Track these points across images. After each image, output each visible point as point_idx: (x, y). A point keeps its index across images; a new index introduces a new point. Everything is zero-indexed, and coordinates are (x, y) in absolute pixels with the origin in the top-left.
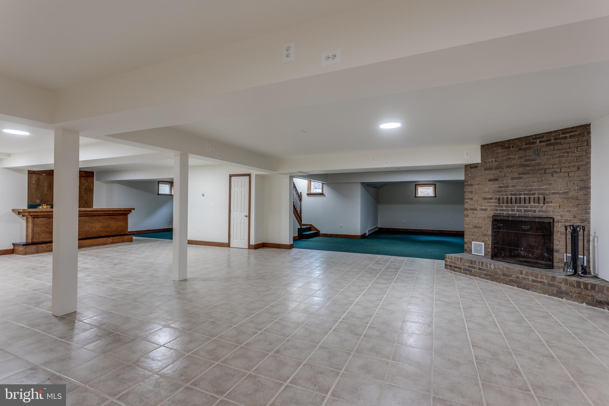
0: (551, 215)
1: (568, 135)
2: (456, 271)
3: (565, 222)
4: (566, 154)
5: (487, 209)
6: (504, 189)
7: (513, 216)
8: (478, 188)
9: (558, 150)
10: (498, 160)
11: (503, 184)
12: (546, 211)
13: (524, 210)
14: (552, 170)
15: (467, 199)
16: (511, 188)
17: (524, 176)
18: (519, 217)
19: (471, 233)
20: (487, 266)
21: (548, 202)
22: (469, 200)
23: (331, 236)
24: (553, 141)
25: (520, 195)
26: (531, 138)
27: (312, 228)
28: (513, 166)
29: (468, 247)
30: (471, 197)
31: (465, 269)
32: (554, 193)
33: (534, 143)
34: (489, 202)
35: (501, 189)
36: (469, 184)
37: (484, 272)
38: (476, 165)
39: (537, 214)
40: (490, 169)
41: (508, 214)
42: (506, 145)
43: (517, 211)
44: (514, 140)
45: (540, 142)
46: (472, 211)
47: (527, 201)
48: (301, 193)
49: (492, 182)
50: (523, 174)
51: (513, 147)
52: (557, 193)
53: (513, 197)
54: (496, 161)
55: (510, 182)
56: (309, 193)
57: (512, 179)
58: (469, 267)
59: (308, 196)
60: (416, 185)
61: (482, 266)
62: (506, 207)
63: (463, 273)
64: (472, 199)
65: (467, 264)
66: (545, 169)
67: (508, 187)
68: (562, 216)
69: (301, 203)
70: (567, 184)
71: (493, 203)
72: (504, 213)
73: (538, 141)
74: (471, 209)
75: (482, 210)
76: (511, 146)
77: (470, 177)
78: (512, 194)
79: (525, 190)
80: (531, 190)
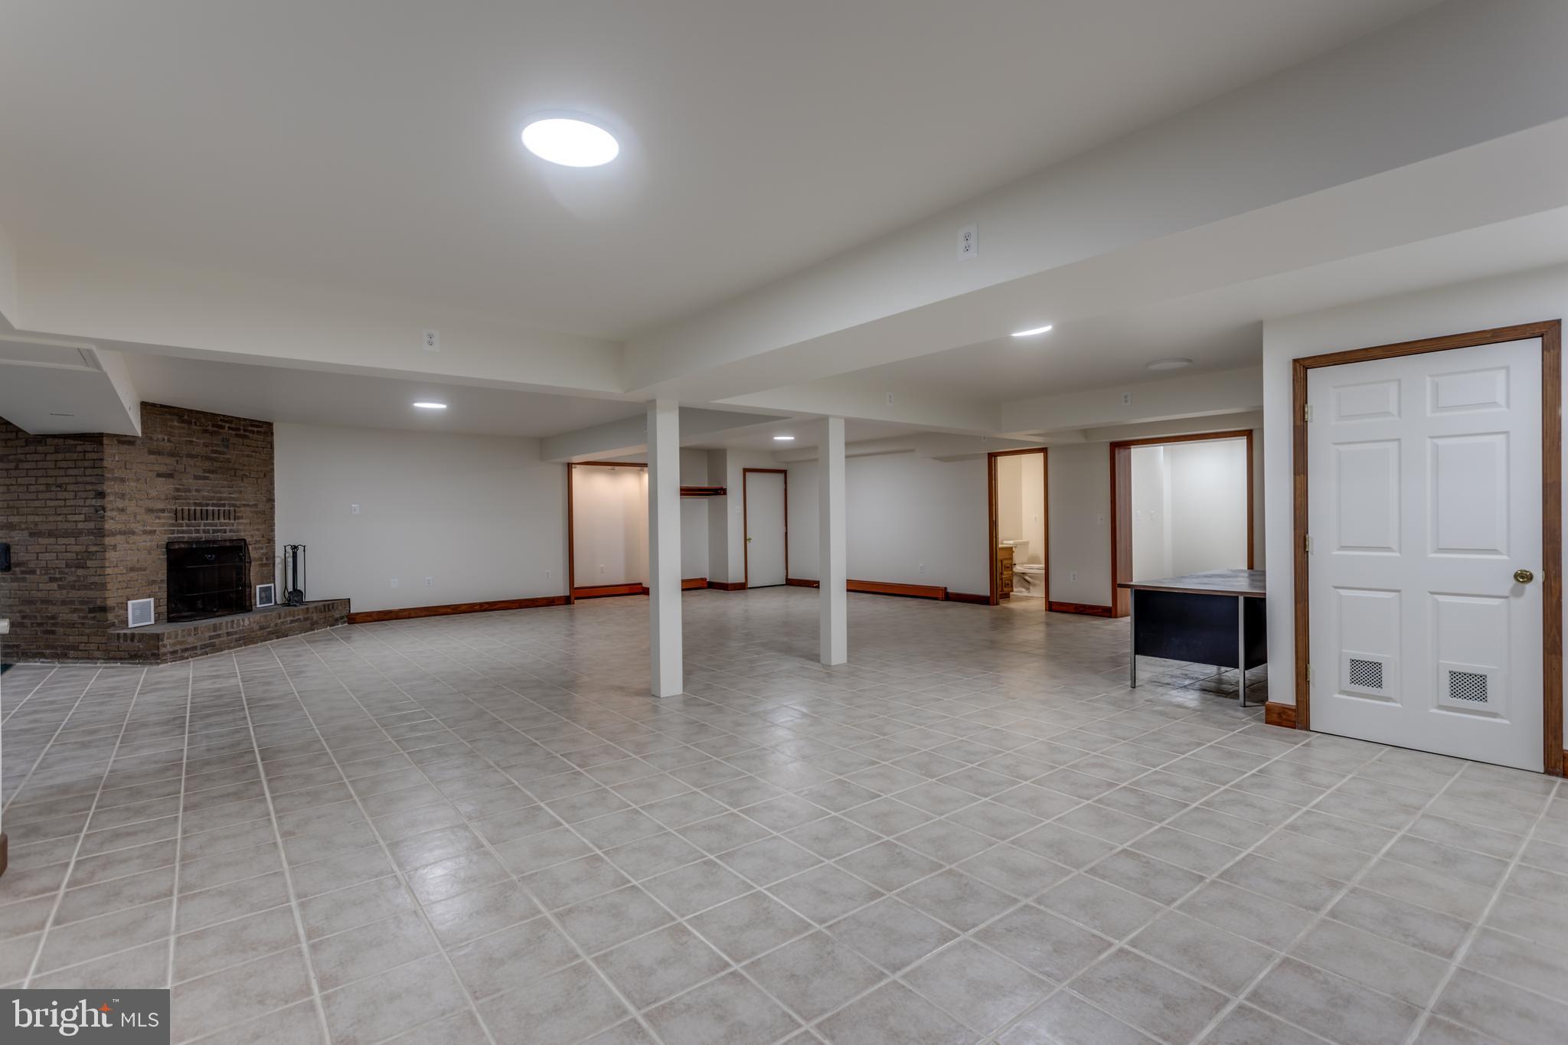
0: (242, 535)
1: (256, 429)
3: (255, 544)
4: (254, 454)
5: (155, 531)
6: (183, 494)
7: (198, 542)
8: (136, 487)
9: (247, 446)
10: (172, 439)
11: (183, 485)
12: (238, 531)
13: (213, 530)
14: (243, 473)
15: (112, 510)
16: (194, 493)
17: (211, 476)
18: (207, 542)
19: (124, 585)
20: (238, 625)
21: (239, 518)
22: (114, 513)
24: (242, 432)
25: (207, 505)
26: (219, 418)
28: (196, 456)
29: (117, 616)
30: (121, 506)
32: (244, 505)
33: (222, 427)
34: (159, 518)
35: (180, 494)
36: (117, 478)
37: (234, 637)
38: (132, 439)
39: (228, 535)
40: (160, 453)
41: (191, 538)
42: (186, 417)
43: (204, 532)
44: (197, 412)
45: (229, 428)
46: (123, 537)
47: (216, 516)
49: (164, 479)
50: (209, 472)
51: (196, 424)
52: (248, 505)
53: (197, 508)
54: (169, 441)
55: (193, 484)
57: (196, 477)
61: (232, 627)
62: (188, 525)
64: (123, 510)
65: (207, 635)
66: (235, 469)
67: (190, 491)
68: (252, 536)
70: (256, 493)
71: (169, 519)
72: (184, 537)
73: (227, 425)
74: (124, 533)
75: (145, 532)
76: (193, 421)
77: (118, 461)
78: (196, 504)
79: (212, 498)
80: (220, 499)
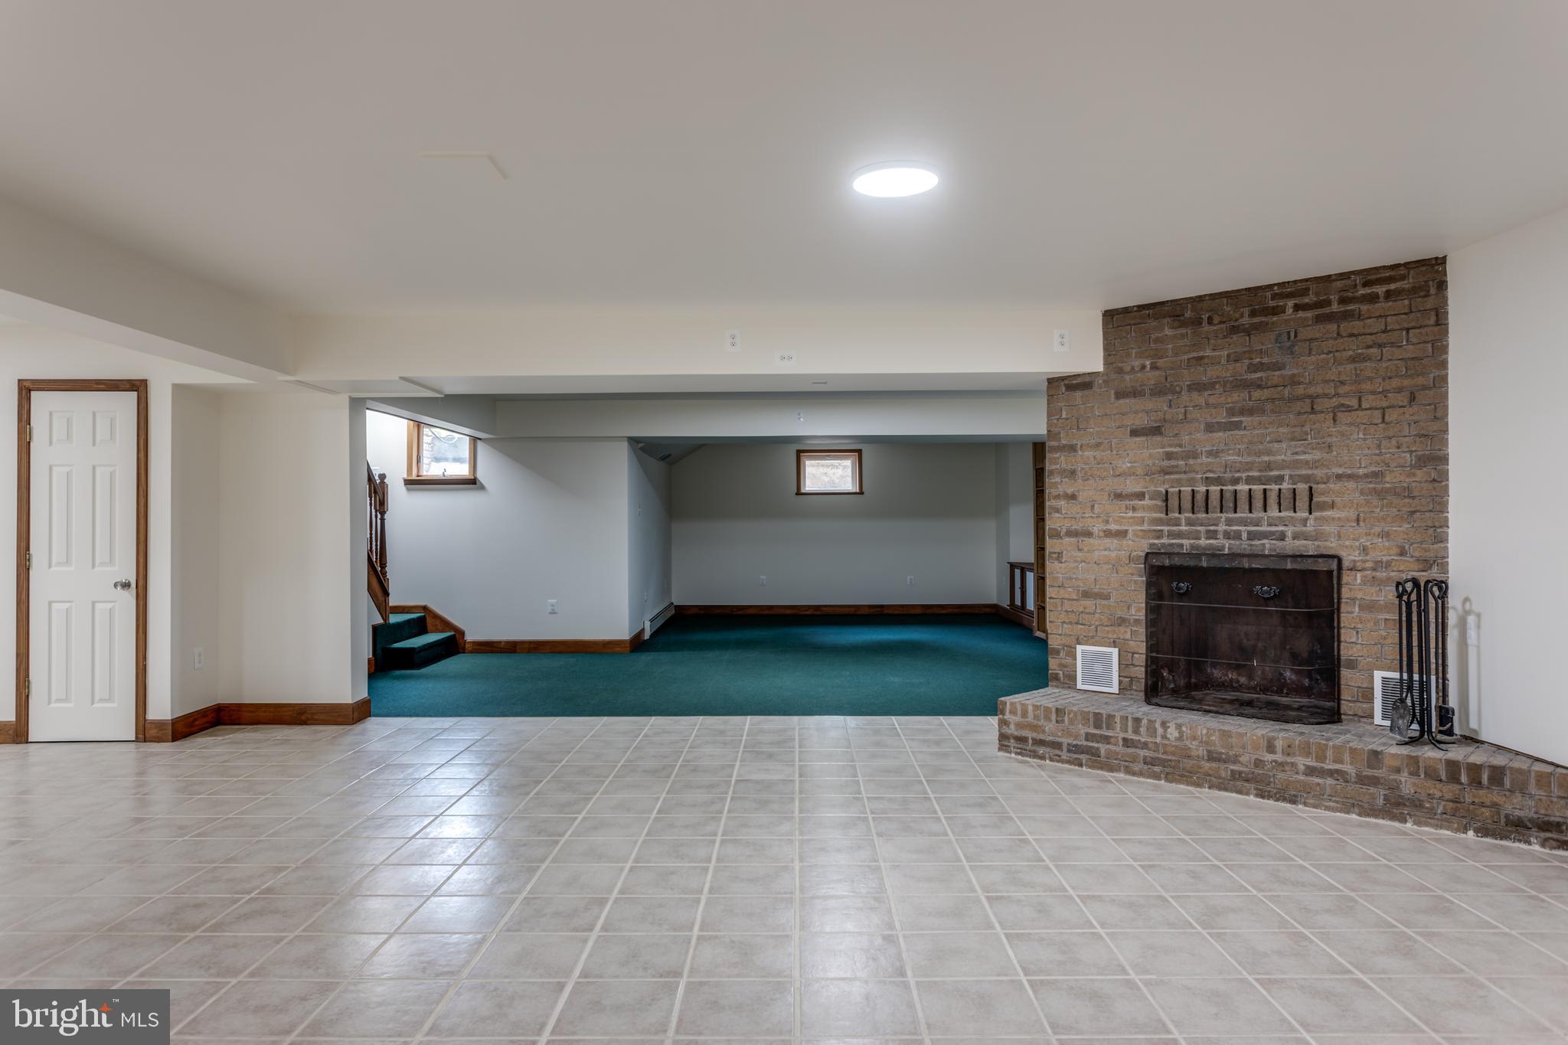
0: (1331, 546)
1: (1381, 290)
2: (1042, 758)
3: (1374, 569)
4: (1374, 351)
5: (1126, 532)
6: (1181, 463)
7: (1215, 554)
8: (1094, 457)
9: (1351, 335)
10: (1160, 363)
11: (1180, 446)
12: (1317, 536)
13: (1249, 533)
14: (1335, 401)
15: (1057, 497)
16: (1204, 459)
17: (1246, 420)
18: (1233, 556)
19: (1073, 618)
20: (1152, 731)
21: (1323, 507)
22: (1062, 503)
23: (512, 648)
24: (1335, 307)
25: (1236, 481)
26: (1269, 294)
27: (429, 621)
28: (1211, 385)
29: (1062, 666)
30: (1070, 491)
31: (1075, 746)
32: (1339, 477)
33: (1276, 311)
34: (1134, 509)
35: (1173, 463)
36: (1064, 446)
37: (1142, 753)
38: (1087, 379)
39: (1290, 545)
40: (1135, 393)
41: (1197, 547)
42: (1188, 314)
43: (1227, 535)
44: (1213, 296)
45: (1297, 308)
46: (1073, 540)
47: (1258, 503)
48: (383, 477)
49: (1143, 439)
50: (1242, 412)
51: (1210, 321)
52: (1350, 477)
53: (1212, 488)
54: (1154, 367)
55: (1204, 441)
56: (414, 477)
57: (1210, 428)
58: (1089, 737)
59: (408, 490)
60: (799, 452)
61: (1136, 731)
62: (1190, 523)
63: (1069, 762)
64: (1073, 497)
65: (1083, 730)
66: (1313, 398)
67: (1195, 455)
68: (1365, 550)
69: (383, 520)
70: (1379, 446)
71: (1148, 511)
72: (1182, 546)
73: (1291, 303)
74: (1071, 533)
75: (1108, 534)
76: (1205, 317)
77: (1067, 419)
78: (1208, 481)
79: (1249, 467)
80: (1269, 466)
